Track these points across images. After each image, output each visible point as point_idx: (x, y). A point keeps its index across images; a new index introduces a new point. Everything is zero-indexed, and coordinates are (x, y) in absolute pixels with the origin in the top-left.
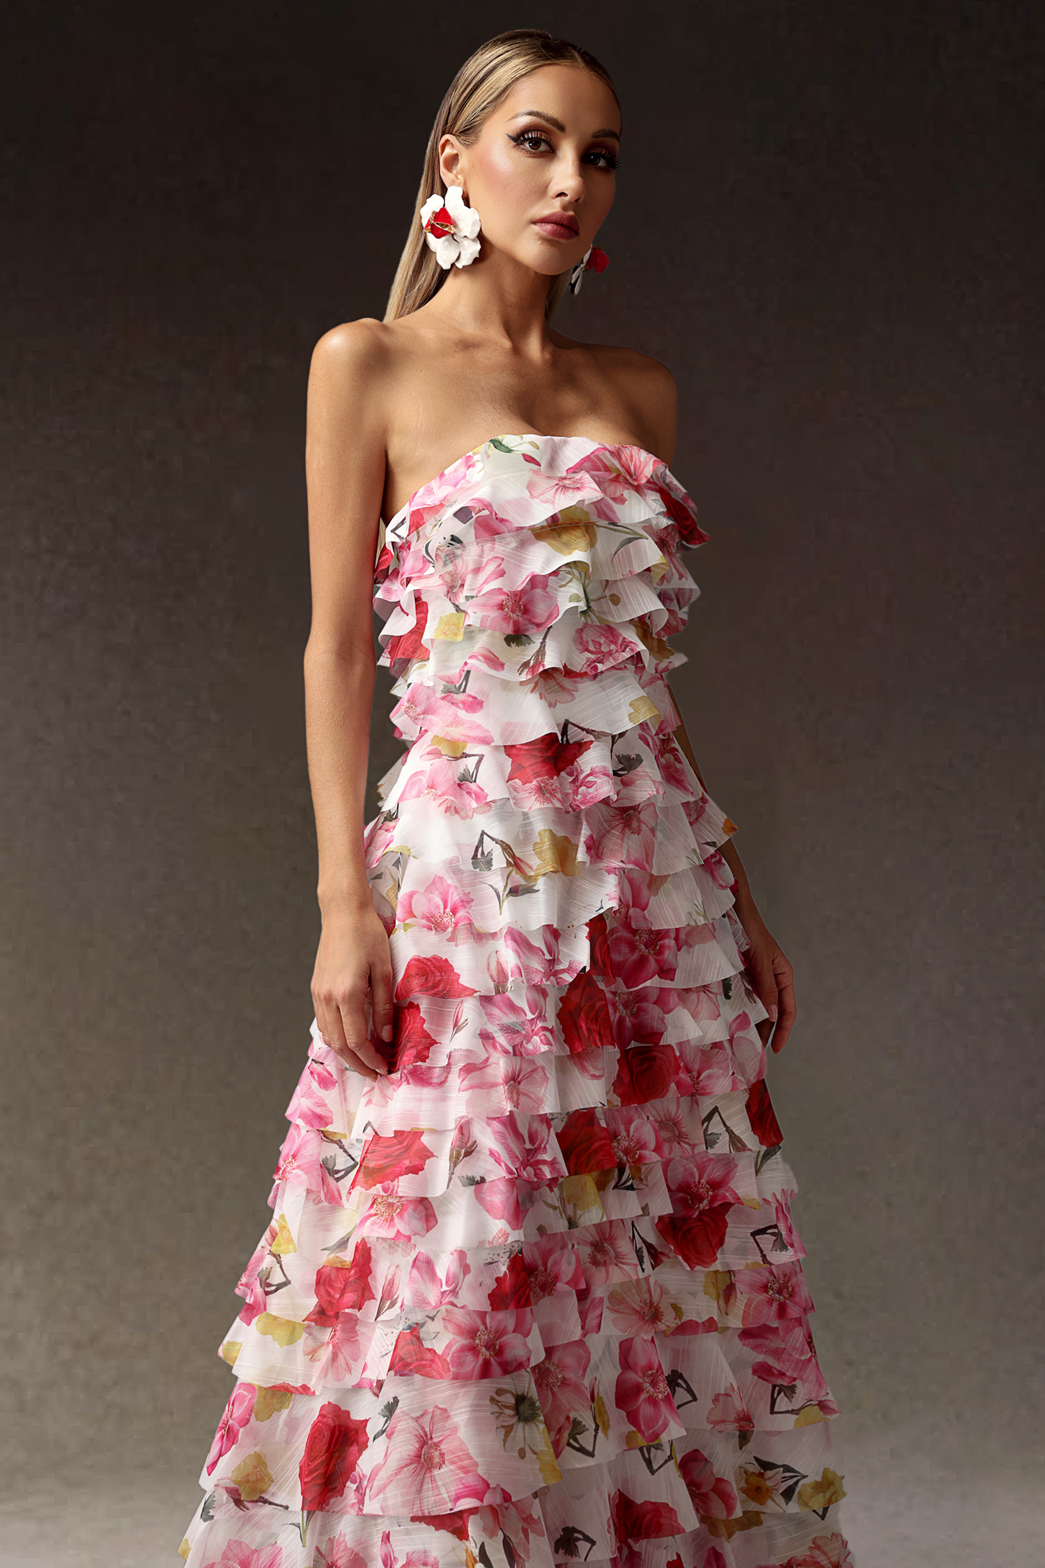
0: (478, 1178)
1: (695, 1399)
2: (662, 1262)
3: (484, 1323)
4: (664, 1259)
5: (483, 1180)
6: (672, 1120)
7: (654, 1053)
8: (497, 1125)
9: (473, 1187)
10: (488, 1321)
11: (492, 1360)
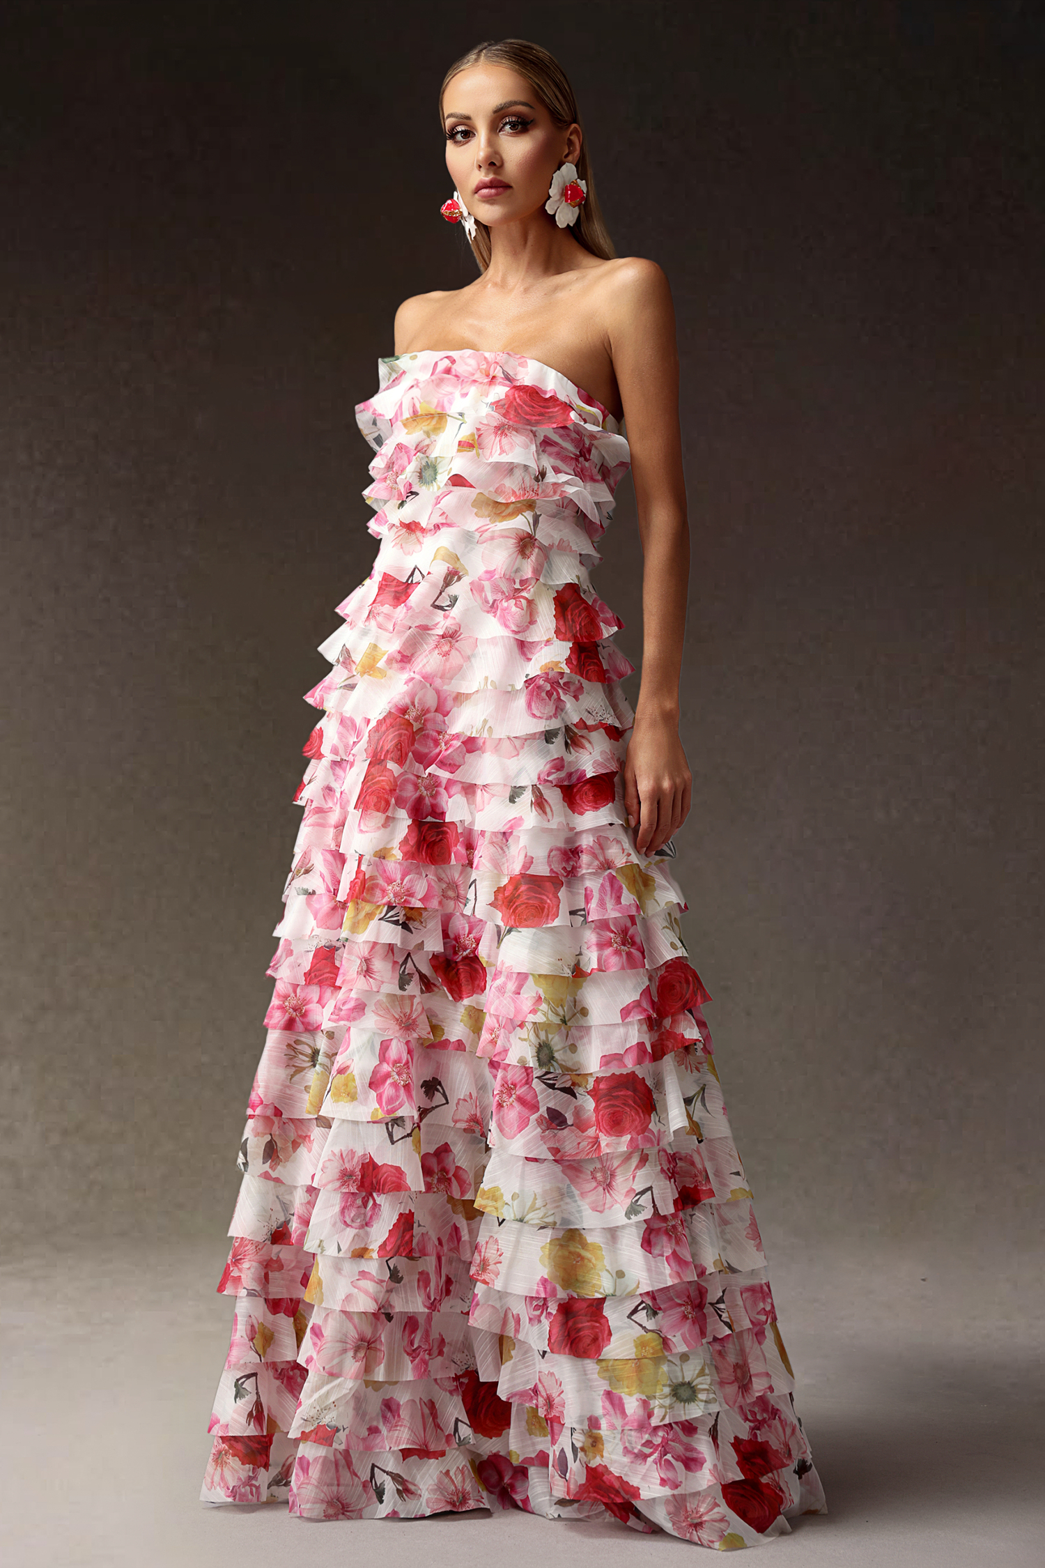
0: (311, 891)
1: (447, 1103)
2: (433, 991)
3: (295, 992)
4: (435, 989)
5: (314, 893)
6: (455, 883)
7: (445, 829)
8: (330, 857)
9: (306, 896)
10: (298, 990)
11: (297, 1018)
